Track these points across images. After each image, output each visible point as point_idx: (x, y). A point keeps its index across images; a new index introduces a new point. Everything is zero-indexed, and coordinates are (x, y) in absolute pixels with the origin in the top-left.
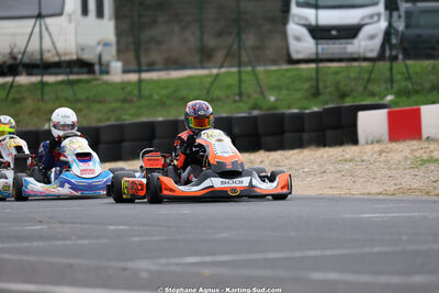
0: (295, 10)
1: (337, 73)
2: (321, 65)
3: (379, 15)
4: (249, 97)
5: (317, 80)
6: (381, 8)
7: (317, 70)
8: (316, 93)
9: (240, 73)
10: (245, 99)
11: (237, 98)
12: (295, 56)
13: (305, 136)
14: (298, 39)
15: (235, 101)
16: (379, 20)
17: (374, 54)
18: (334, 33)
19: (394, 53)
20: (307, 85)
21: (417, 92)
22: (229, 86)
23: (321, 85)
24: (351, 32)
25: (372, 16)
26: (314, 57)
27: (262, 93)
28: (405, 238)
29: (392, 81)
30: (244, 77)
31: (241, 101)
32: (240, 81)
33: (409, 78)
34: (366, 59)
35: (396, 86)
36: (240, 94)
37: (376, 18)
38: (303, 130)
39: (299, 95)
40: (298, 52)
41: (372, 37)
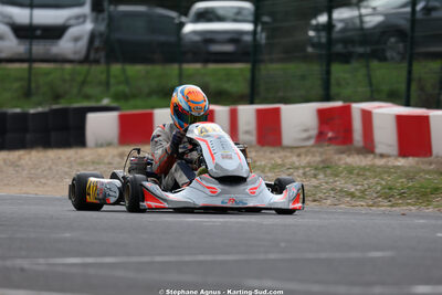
1: (47, 73)
3: (85, 17)
5: (29, 80)
6: (87, 9)
8: (27, 94)
13: (29, 136)
16: (84, 22)
19: (98, 55)
20: (17, 85)
21: (134, 96)
23: (33, 85)
24: (56, 32)
25: (77, 17)
26: (26, 56)
33: (127, 81)
35: (113, 89)
37: (81, 19)
38: (26, 130)
39: (8, 95)
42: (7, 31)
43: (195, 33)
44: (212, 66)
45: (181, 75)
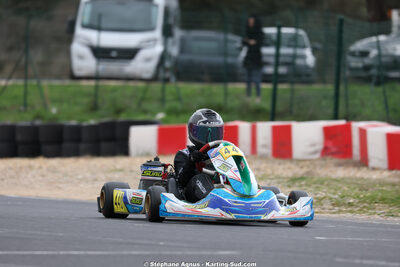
0: (79, 31)
2: (101, 83)
3: (155, 40)
4: (33, 107)
5: (96, 96)
6: (157, 33)
7: (97, 87)
8: (94, 108)
9: (26, 86)
10: (29, 109)
11: (22, 108)
12: (77, 73)
13: (82, 146)
14: (81, 57)
15: (20, 111)
16: (154, 45)
17: (148, 75)
18: (114, 54)
19: (167, 75)
20: (86, 100)
22: (15, 97)
23: (100, 101)
24: (129, 54)
25: (149, 41)
26: (93, 75)
27: (45, 106)
29: (163, 100)
30: (30, 90)
31: (26, 110)
32: (26, 93)
33: (179, 99)
34: (141, 80)
35: (168, 106)
36: (25, 105)
37: (152, 43)
38: (79, 141)
39: (78, 108)
40: (80, 69)
41: (148, 60)
42: (87, 53)
45: (226, 94)
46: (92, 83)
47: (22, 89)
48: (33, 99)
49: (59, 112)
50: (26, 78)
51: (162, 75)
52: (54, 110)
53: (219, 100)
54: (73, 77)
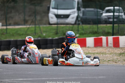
0: (51, 10)
1: (63, 28)
2: (59, 25)
3: (75, 12)
4: (38, 34)
6: (76, 10)
7: (57, 27)
8: (57, 33)
9: (35, 27)
10: (36, 34)
11: (34, 34)
12: (51, 23)
13: (53, 45)
14: (52, 18)
15: (34, 35)
16: (75, 13)
17: (73, 23)
18: (62, 16)
19: (79, 22)
20: (54, 31)
21: (85, 34)
22: (32, 31)
23: (58, 31)
24: (67, 16)
25: (73, 12)
26: (56, 23)
27: (41, 33)
28: (81, 75)
29: (78, 30)
30: (36, 28)
31: (35, 35)
32: (35, 30)
33: (83, 30)
34: (71, 24)
35: (79, 32)
37: (74, 13)
38: (53, 44)
39: (52, 34)
40: (52, 22)
41: (73, 18)
42: (54, 16)
43: (106, 16)
44: (108, 25)
45: (98, 28)
46: (56, 26)
47: (34, 28)
48: (38, 31)
49: (46, 35)
50: (35, 25)
51: (77, 23)
52: (44, 35)
53: (96, 30)
54: (50, 24)
